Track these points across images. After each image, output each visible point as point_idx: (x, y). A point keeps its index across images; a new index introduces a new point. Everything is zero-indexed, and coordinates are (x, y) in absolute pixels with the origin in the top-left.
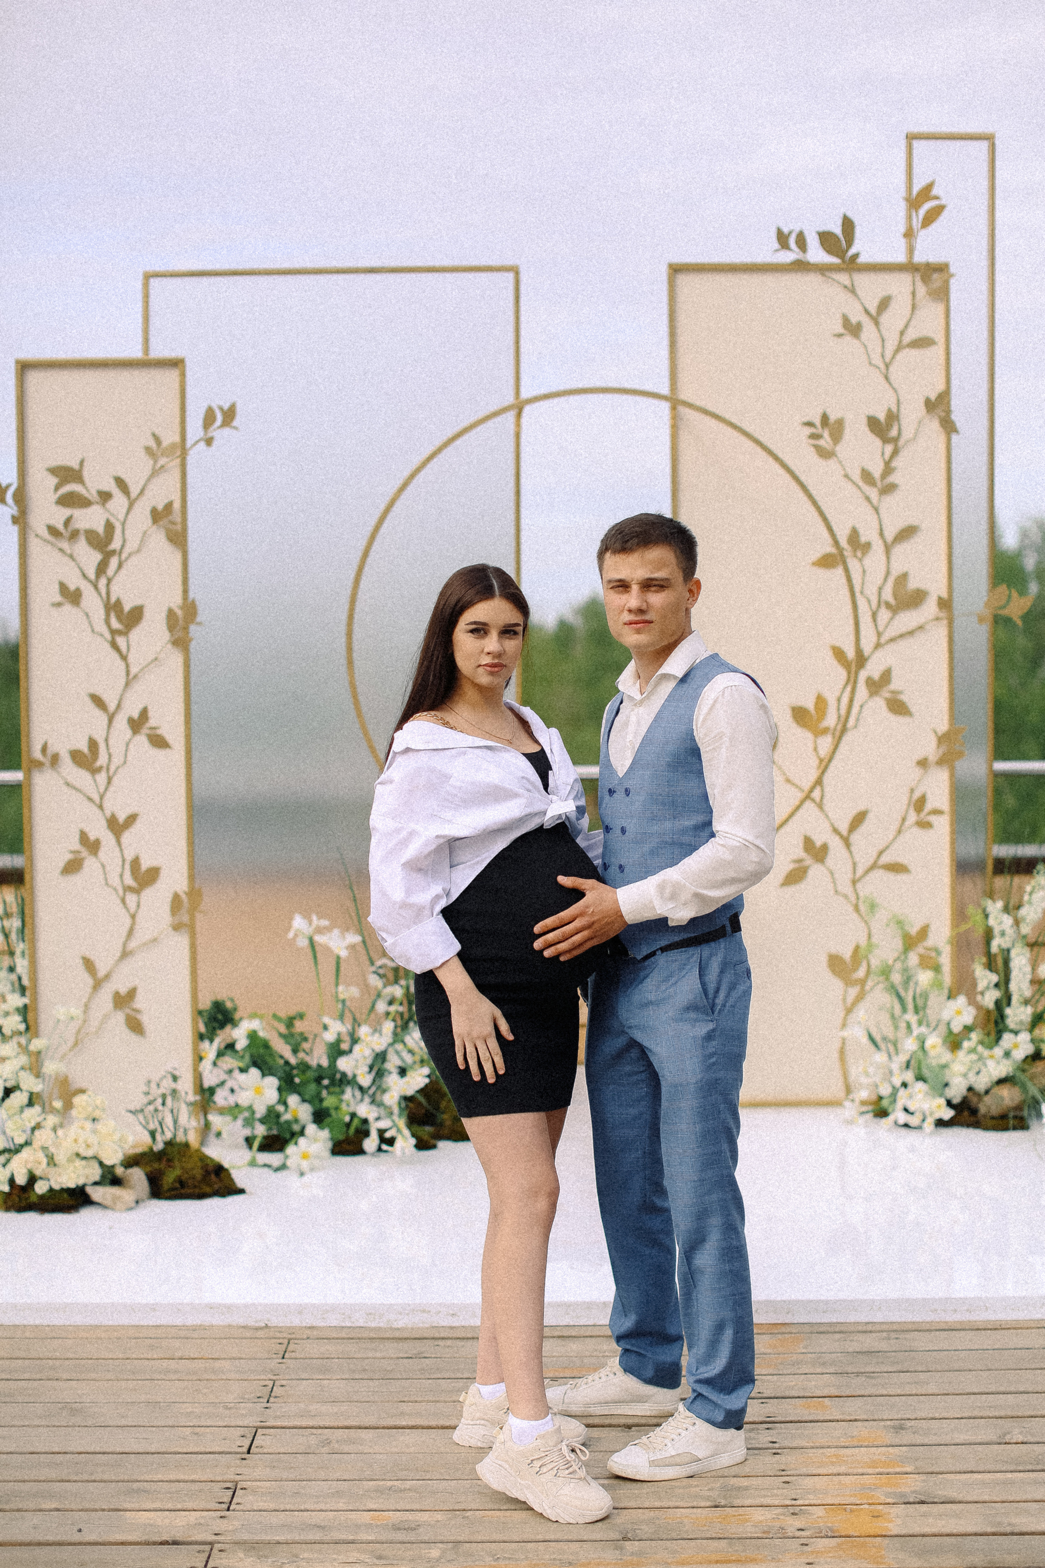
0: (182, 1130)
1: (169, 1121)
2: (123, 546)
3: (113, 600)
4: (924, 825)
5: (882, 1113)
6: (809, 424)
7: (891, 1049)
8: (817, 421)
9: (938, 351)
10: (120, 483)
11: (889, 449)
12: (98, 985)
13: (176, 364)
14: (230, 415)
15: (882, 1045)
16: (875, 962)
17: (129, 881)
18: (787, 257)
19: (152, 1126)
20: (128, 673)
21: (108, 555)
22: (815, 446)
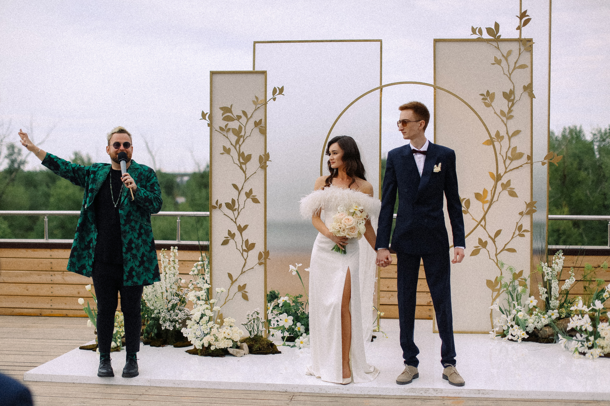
0: (260, 331)
1: (256, 328)
2: (245, 135)
3: (241, 152)
4: (522, 236)
5: (504, 336)
6: (482, 95)
7: (508, 313)
8: (485, 94)
9: (529, 69)
10: (244, 113)
11: (510, 104)
12: (233, 282)
13: (264, 73)
14: (281, 90)
15: (505, 312)
16: (503, 283)
17: (244, 248)
18: (475, 37)
19: (250, 330)
20: (246, 177)
21: (239, 137)
22: (484, 103)
